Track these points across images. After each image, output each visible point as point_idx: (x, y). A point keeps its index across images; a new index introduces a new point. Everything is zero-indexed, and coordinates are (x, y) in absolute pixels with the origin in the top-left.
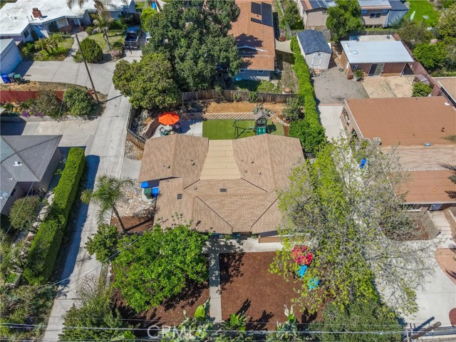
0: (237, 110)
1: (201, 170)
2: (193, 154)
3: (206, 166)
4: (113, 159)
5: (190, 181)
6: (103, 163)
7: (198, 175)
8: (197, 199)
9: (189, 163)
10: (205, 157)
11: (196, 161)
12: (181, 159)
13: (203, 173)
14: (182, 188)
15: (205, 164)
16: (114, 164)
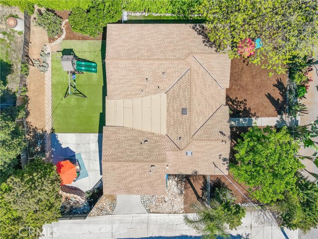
1: (153, 134)
2: (131, 142)
3: (147, 129)
5: (169, 144)
7: (161, 136)
8: (195, 137)
9: (145, 146)
10: (133, 129)
11: (142, 139)
12: (141, 154)
13: (157, 132)
15: (144, 130)
16: (121, 223)
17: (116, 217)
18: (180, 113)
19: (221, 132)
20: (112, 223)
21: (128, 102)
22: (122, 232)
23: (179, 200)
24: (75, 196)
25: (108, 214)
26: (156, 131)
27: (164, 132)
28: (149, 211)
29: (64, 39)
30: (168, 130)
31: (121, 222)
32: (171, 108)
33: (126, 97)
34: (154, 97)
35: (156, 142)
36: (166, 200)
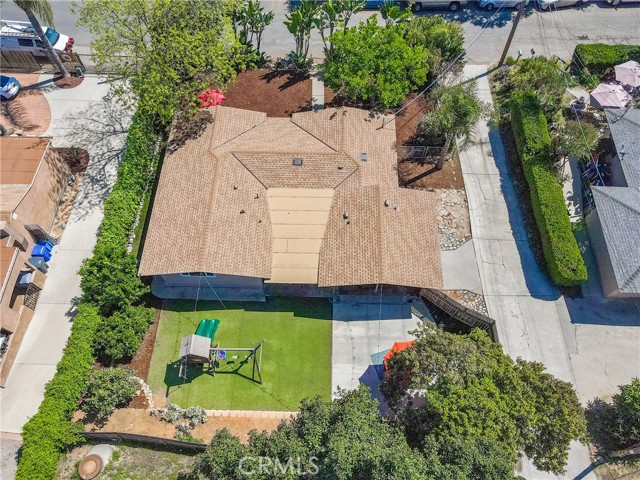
1: (332, 207)
3: (324, 217)
5: (351, 185)
7: (336, 198)
8: (337, 148)
9: (353, 218)
10: (325, 239)
11: (342, 223)
12: (367, 223)
13: (330, 202)
15: (325, 221)
18: (300, 169)
19: (331, 118)
20: (499, 295)
21: (277, 245)
22: (514, 280)
23: (444, 195)
25: (483, 303)
26: (328, 203)
27: (331, 192)
28: (469, 238)
29: (145, 381)
30: (327, 186)
31: (495, 281)
32: (292, 182)
33: (269, 248)
34: (271, 207)
35: (345, 202)
36: (446, 214)
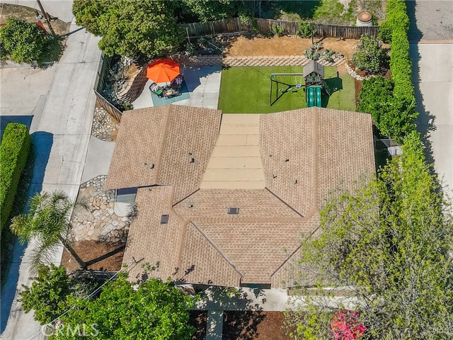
0: (279, 51)
1: (204, 172)
2: (194, 141)
3: (212, 164)
4: (73, 140)
5: (184, 191)
6: (58, 145)
7: (199, 180)
9: (186, 159)
10: (213, 145)
11: (197, 155)
13: (206, 176)
14: (169, 204)
15: (211, 161)
16: (75, 148)
17: (85, 140)
20: (79, 135)
21: (255, 140)
22: (61, 148)
23: (90, 234)
24: (129, 88)
25: (93, 129)
26: (208, 175)
27: (203, 186)
28: (83, 186)
29: (355, 79)
30: (206, 191)
31: (77, 147)
35: (191, 174)
36: (94, 213)
